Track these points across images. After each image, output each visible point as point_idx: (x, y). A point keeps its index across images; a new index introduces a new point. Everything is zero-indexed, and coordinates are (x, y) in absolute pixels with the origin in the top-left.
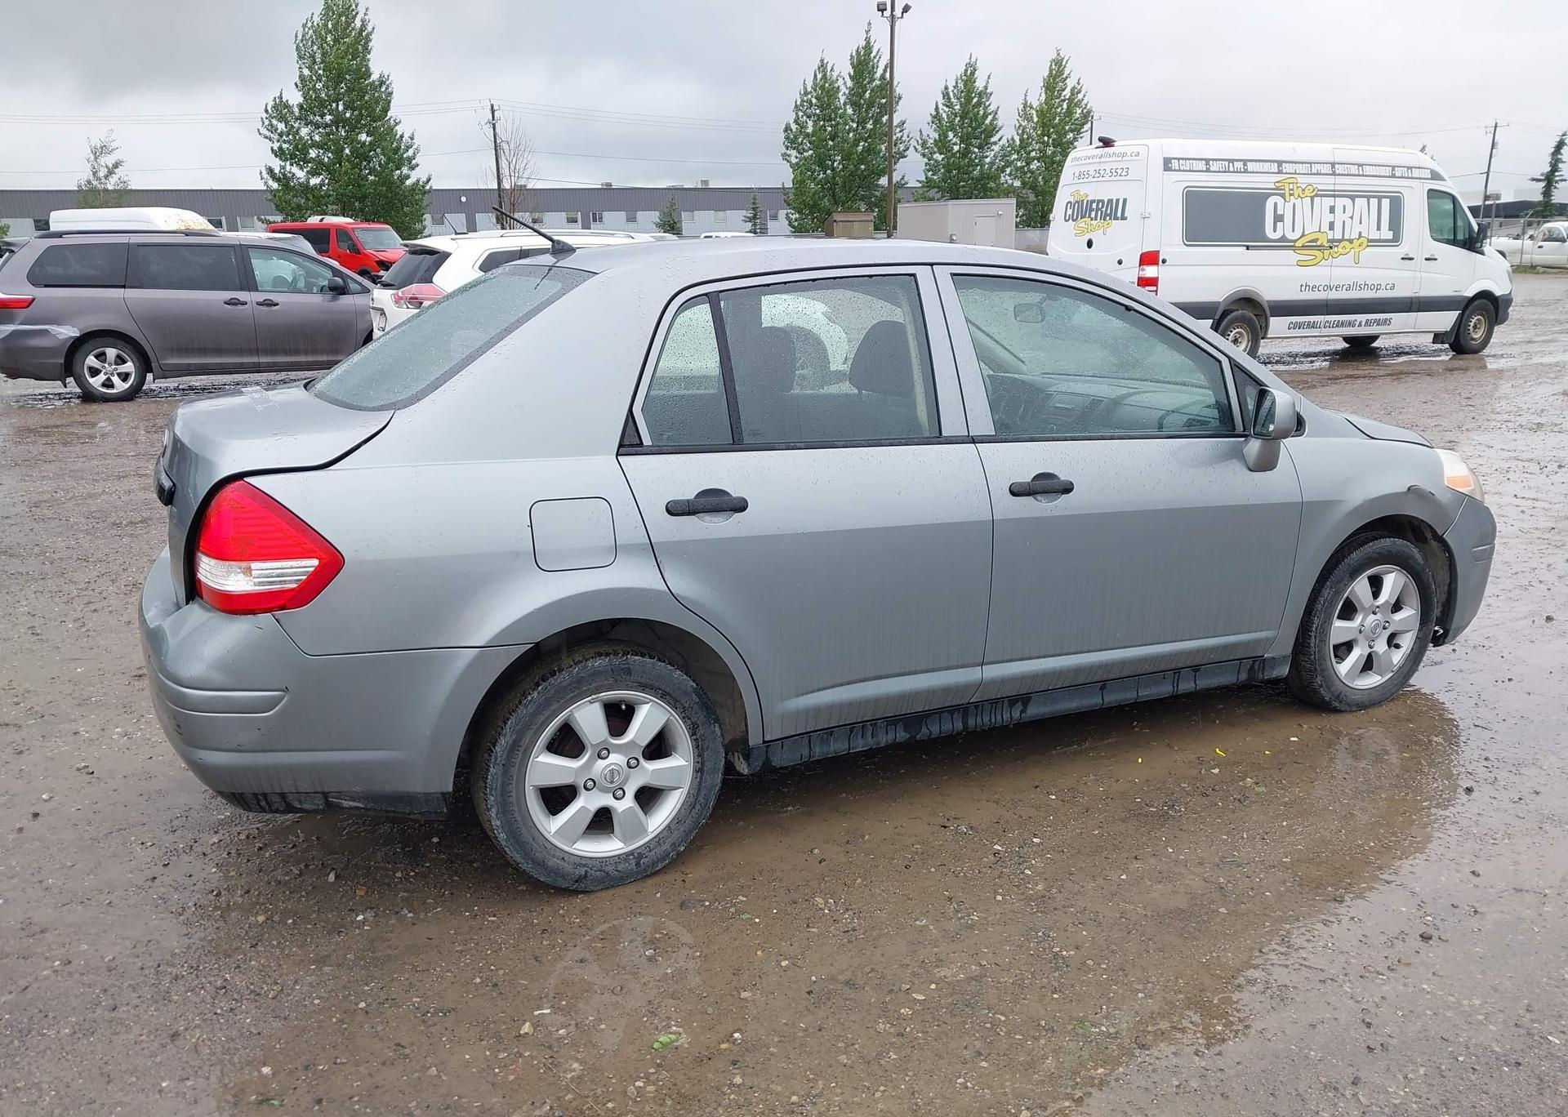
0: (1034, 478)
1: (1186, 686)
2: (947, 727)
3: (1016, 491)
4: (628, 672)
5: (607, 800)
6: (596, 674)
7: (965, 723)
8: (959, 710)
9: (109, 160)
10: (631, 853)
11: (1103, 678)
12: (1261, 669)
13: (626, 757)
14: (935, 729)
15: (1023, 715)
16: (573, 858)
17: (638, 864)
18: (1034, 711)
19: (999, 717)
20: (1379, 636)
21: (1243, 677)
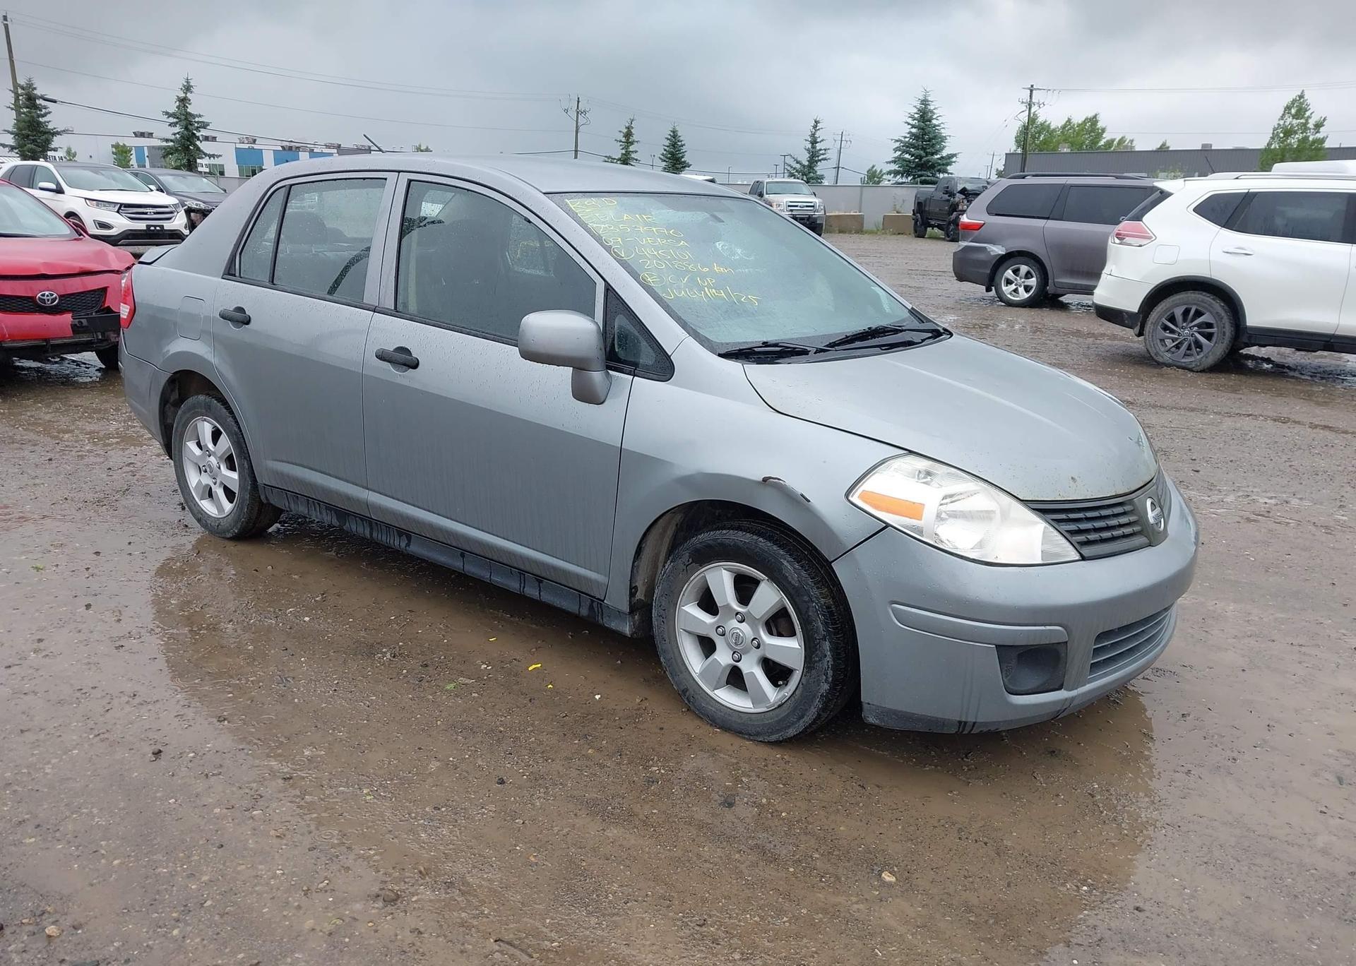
1: (531, 591)
2: (360, 530)
3: (382, 355)
4: (210, 408)
5: (211, 483)
6: (199, 403)
7: (371, 534)
8: (366, 520)
10: (218, 519)
11: (464, 549)
12: (600, 611)
13: (217, 459)
14: (354, 528)
15: (409, 548)
16: (198, 508)
17: (219, 527)
18: (415, 548)
19: (392, 541)
20: (746, 651)
21: (584, 612)
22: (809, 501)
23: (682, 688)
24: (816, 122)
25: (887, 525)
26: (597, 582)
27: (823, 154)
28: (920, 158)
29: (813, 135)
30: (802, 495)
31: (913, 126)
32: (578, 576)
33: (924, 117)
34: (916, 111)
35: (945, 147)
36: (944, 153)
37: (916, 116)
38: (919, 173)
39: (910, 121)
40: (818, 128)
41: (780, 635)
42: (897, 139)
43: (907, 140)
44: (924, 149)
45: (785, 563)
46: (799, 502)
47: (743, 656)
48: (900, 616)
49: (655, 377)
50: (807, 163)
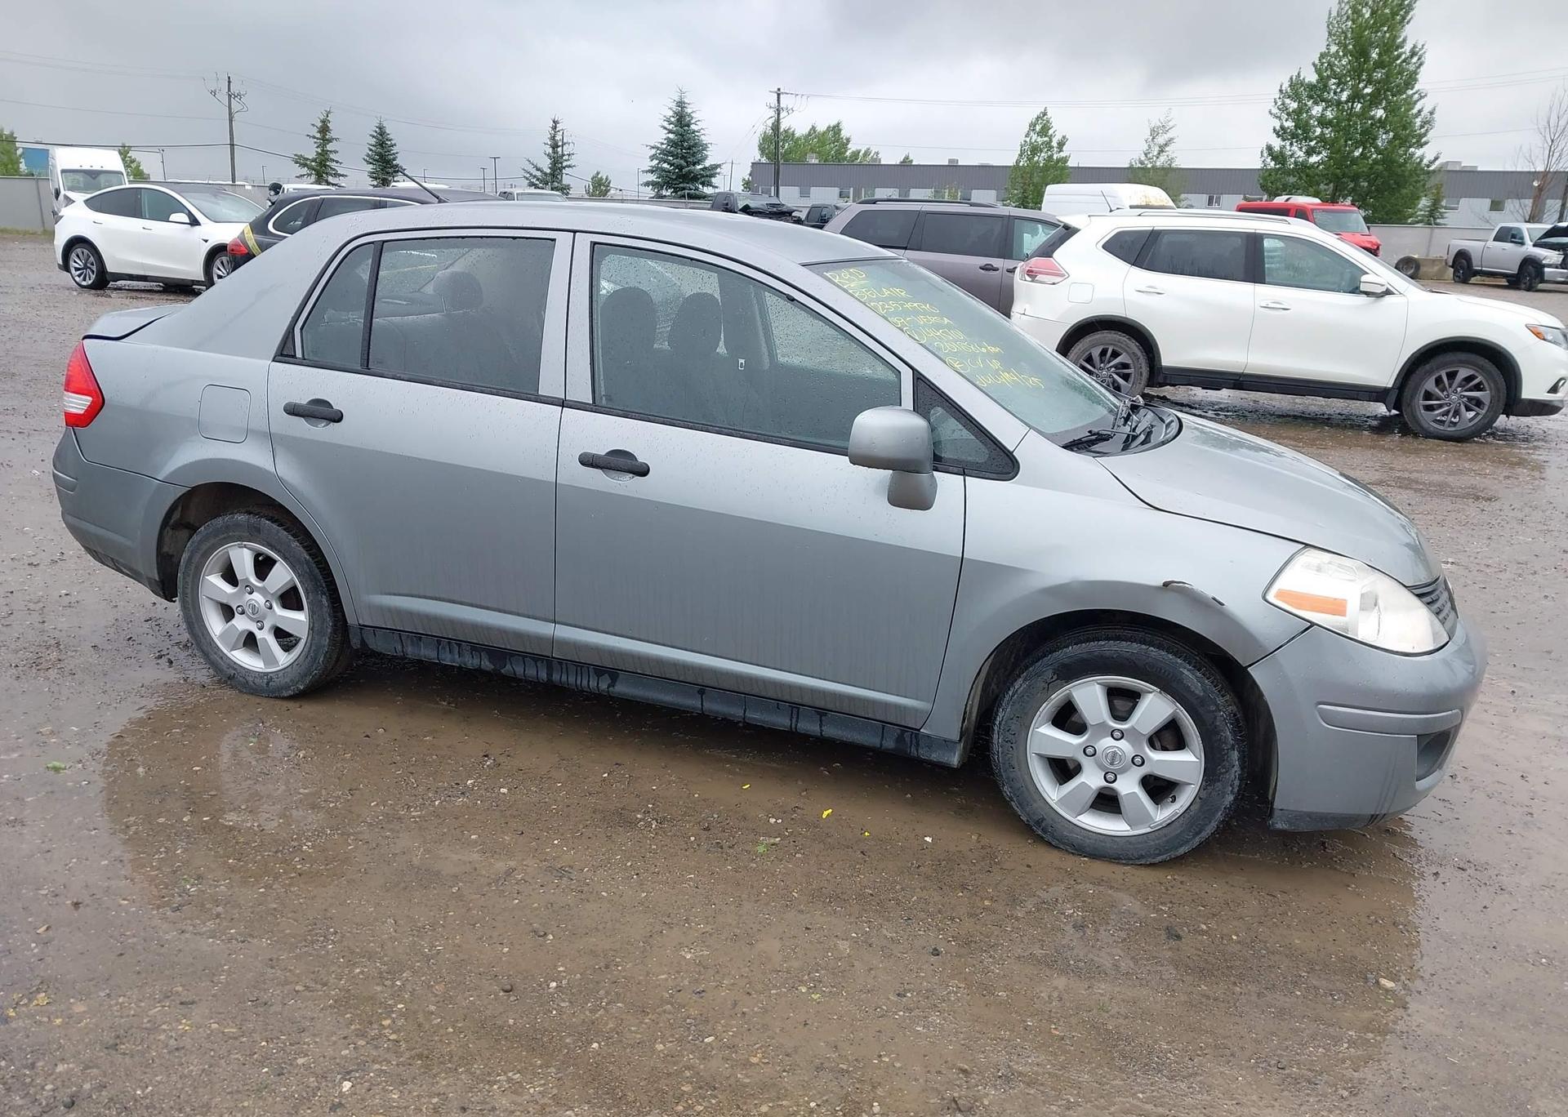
0: (610, 452)
1: (809, 726)
2: (531, 672)
3: (588, 461)
4: (259, 530)
5: (253, 628)
6: (237, 525)
7: (550, 675)
8: (542, 660)
9: (1161, 140)
10: (266, 674)
11: (702, 683)
12: (914, 741)
13: (264, 597)
14: (519, 670)
15: (611, 689)
16: (228, 661)
17: (268, 684)
18: (622, 689)
19: (585, 683)
20: (1124, 770)
21: (889, 744)
22: (1222, 604)
23: (1036, 818)
24: (554, 122)
25: (1312, 624)
26: (916, 710)
27: (566, 160)
28: (681, 168)
29: (553, 138)
30: (1214, 599)
31: (670, 132)
32: (886, 705)
33: (682, 121)
34: (671, 113)
35: (707, 156)
36: (707, 164)
37: (673, 119)
38: (681, 185)
39: (666, 124)
40: (557, 129)
41: (1165, 749)
42: (652, 145)
43: (664, 146)
44: (683, 158)
45: (1185, 672)
46: (1212, 607)
47: (1118, 776)
48: (1328, 718)
49: (994, 476)
50: (548, 171)
